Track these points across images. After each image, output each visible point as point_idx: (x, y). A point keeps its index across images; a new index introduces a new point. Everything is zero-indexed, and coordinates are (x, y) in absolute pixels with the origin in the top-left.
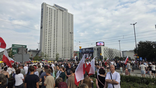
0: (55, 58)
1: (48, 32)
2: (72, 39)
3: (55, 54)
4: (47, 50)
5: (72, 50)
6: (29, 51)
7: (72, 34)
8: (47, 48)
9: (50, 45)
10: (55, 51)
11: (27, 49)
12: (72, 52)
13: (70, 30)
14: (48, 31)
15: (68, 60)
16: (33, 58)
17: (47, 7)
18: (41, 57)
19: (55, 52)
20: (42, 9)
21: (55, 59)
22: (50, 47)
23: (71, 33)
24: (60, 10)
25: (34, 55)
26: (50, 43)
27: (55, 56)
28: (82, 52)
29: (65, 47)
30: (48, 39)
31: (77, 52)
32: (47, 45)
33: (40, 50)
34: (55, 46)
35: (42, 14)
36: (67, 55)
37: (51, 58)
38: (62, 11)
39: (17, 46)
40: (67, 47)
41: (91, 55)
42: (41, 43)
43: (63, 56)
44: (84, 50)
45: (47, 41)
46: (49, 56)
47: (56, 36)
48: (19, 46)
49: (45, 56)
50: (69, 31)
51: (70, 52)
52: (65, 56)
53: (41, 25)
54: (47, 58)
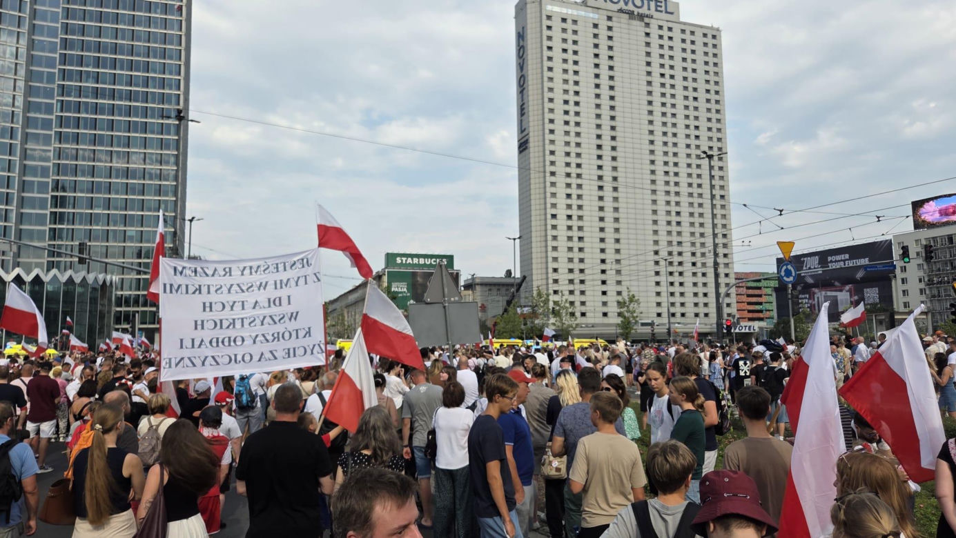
0: (614, 319)
1: (560, 169)
2: (719, 197)
3: (612, 298)
4: (563, 276)
5: (722, 270)
6: (469, 286)
7: (715, 162)
8: (563, 266)
9: (576, 244)
10: (611, 277)
11: (456, 277)
12: (722, 280)
13: (703, 133)
14: (560, 159)
15: (702, 336)
16: (490, 324)
17: (549, 17)
18: (534, 314)
19: (611, 288)
20: (521, 36)
21: (612, 330)
22: (576, 255)
23: (714, 156)
24: (631, 14)
25: (496, 306)
26: (575, 234)
27: (613, 309)
28: (799, 280)
29: (675, 249)
30: (562, 212)
31: (759, 278)
32: (562, 243)
33: (524, 278)
34: (610, 246)
35: (521, 66)
36: (689, 299)
37: (590, 319)
38: (641, 17)
39: (409, 260)
40: (687, 248)
41: (872, 294)
42: (525, 237)
43: (664, 310)
44: (813, 263)
45: (562, 222)
46: (578, 309)
47: (611, 184)
48: (416, 261)
49: (556, 313)
50: (693, 142)
51: (711, 279)
52: (678, 310)
53: (522, 130)
54: (567, 321)
